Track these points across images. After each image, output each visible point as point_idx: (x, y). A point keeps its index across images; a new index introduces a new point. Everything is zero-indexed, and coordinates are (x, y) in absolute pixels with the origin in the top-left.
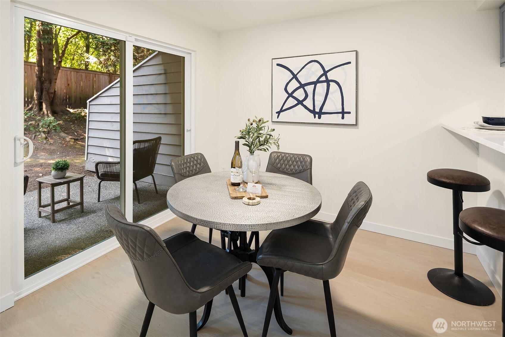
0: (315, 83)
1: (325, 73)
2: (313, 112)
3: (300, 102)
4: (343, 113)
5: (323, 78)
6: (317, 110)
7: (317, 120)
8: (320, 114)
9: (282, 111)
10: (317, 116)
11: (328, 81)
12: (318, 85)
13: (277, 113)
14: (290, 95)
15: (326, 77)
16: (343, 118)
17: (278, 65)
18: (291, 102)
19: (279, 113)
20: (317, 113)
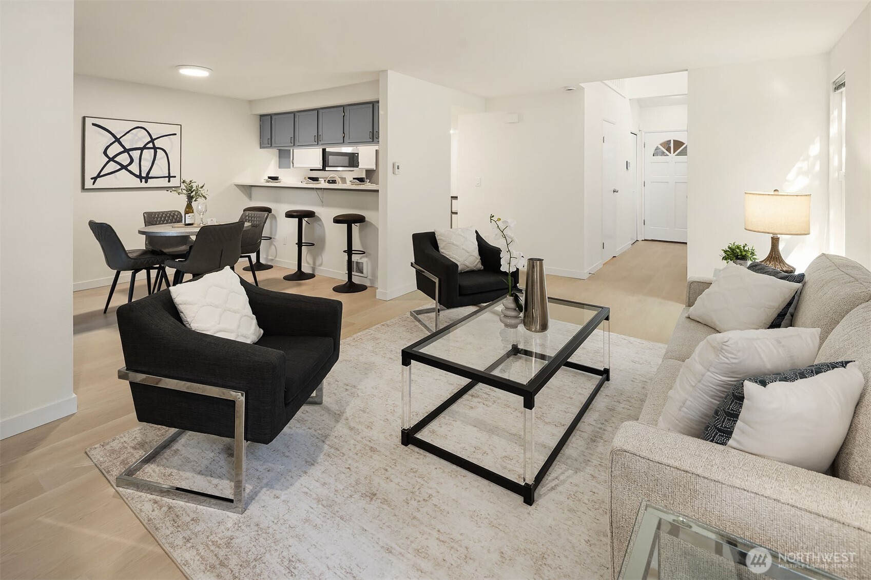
0: (142, 149)
1: (152, 140)
2: (140, 177)
3: (124, 167)
4: (169, 177)
5: (150, 145)
6: (144, 175)
7: (143, 185)
8: (147, 178)
9: (99, 176)
10: (143, 180)
11: (155, 149)
12: (145, 151)
13: (92, 179)
14: (112, 159)
15: (154, 144)
16: (169, 181)
17: (94, 124)
18: (112, 166)
19: (95, 179)
20: (144, 178)
